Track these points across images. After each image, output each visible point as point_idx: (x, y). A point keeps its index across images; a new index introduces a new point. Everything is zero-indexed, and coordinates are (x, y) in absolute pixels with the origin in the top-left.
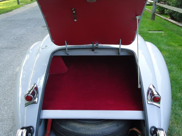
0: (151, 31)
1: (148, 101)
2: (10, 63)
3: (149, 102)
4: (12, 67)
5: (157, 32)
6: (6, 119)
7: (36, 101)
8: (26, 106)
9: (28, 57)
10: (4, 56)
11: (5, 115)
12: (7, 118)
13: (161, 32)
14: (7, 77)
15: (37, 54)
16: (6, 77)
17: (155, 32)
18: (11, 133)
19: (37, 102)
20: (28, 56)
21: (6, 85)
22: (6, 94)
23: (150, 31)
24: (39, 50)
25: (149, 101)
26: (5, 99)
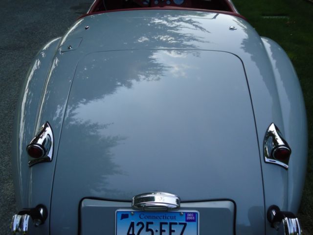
0: (267, 16)
1: (266, 158)
2: (14, 76)
3: (267, 160)
4: (16, 83)
5: (277, 17)
6: (7, 180)
7: (49, 158)
8: (30, 167)
9: (38, 65)
10: (3, 63)
11: (4, 173)
12: (8, 177)
13: (284, 17)
14: (8, 101)
15: (54, 58)
16: (6, 102)
17: (274, 17)
18: (14, 205)
19: (51, 157)
20: (39, 63)
21: (7, 117)
22: (6, 132)
23: (264, 15)
24: (58, 52)
25: (268, 157)
26: (4, 143)
